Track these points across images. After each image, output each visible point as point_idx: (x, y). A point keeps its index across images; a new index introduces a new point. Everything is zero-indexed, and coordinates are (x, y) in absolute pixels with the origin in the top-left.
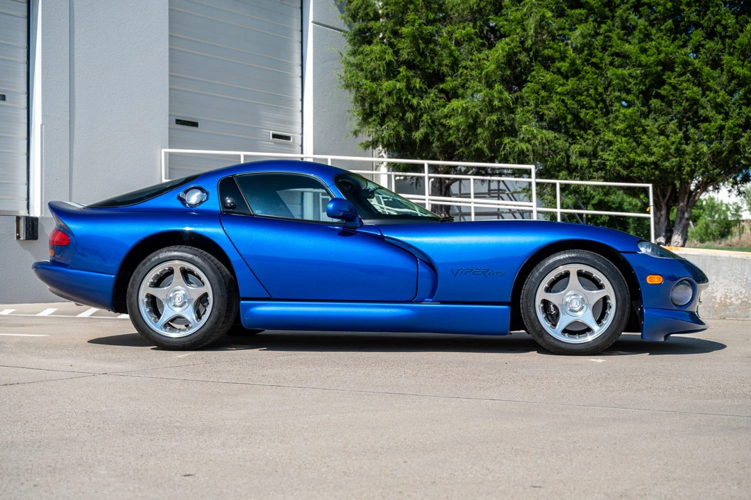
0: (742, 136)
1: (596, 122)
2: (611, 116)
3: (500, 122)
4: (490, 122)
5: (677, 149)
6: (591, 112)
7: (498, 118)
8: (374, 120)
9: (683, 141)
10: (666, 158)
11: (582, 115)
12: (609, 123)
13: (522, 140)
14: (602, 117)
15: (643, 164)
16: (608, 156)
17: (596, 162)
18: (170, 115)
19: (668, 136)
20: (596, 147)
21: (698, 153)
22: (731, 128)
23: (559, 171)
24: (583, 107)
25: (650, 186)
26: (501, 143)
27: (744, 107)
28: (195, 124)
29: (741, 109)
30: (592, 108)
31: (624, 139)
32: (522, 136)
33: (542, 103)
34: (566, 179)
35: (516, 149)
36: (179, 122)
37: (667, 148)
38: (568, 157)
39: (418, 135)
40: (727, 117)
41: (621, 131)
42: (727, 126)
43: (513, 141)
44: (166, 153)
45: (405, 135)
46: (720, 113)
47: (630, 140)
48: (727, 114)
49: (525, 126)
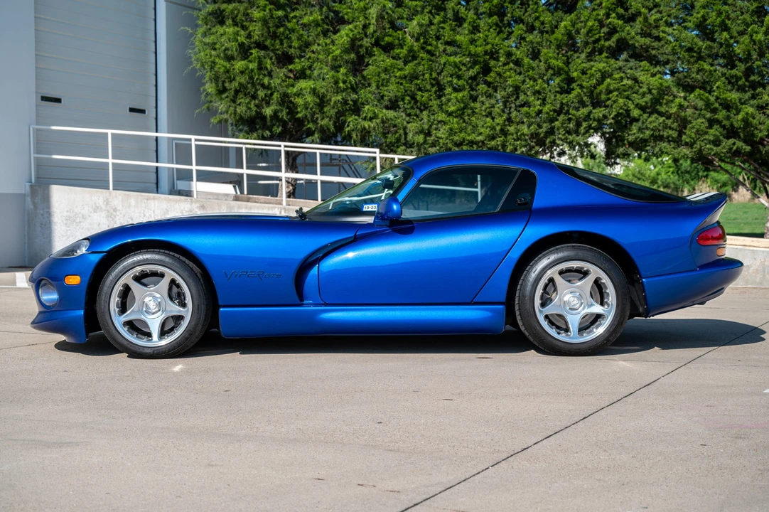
0: (557, 120)
1: (431, 103)
2: (443, 99)
3: (345, 102)
4: (335, 102)
5: (502, 130)
6: (426, 94)
7: (343, 99)
8: (227, 97)
9: (507, 123)
10: (493, 138)
11: (418, 98)
12: (442, 105)
13: (365, 119)
14: (435, 100)
15: (472, 143)
16: (441, 135)
17: (430, 139)
18: (36, 92)
19: (493, 119)
20: (431, 126)
21: (519, 134)
22: (547, 113)
23: (398, 147)
24: (420, 89)
26: (345, 121)
27: (558, 95)
28: (58, 100)
29: (555, 96)
30: (427, 91)
31: (455, 120)
32: (365, 115)
33: (382, 85)
34: (404, 154)
35: (359, 127)
36: (44, 99)
37: (493, 128)
38: (406, 134)
39: (268, 111)
40: (544, 104)
41: (453, 112)
42: (544, 111)
43: (356, 120)
44: (33, 129)
45: (256, 111)
46: (538, 99)
47: (461, 121)
48: (544, 100)
49: (367, 107)
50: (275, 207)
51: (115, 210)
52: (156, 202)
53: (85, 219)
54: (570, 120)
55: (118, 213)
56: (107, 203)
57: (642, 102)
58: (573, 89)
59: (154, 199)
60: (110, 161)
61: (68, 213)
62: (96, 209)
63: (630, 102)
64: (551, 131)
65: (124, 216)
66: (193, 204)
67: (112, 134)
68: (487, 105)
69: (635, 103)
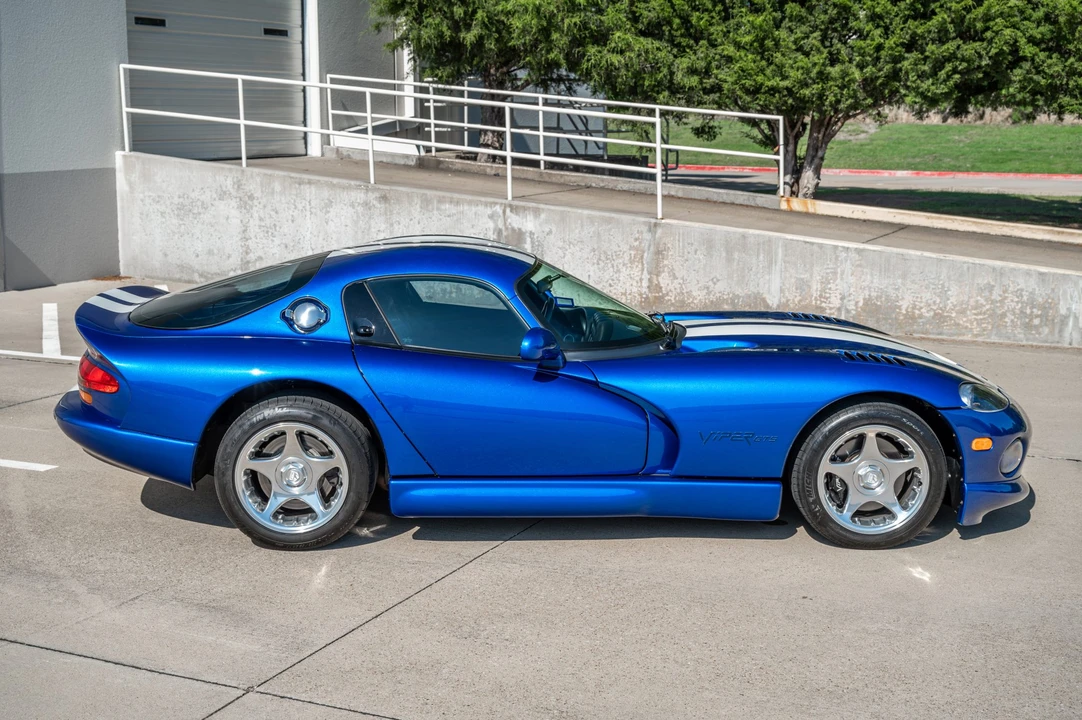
0: (906, 59)
1: (712, 30)
2: (732, 22)
3: (584, 25)
4: (570, 26)
5: (820, 73)
6: (706, 16)
7: (581, 21)
8: (408, 14)
9: (828, 63)
10: (804, 84)
11: (694, 20)
12: (729, 32)
13: (613, 51)
14: (719, 24)
15: (773, 90)
16: (726, 76)
17: (709, 82)
18: (128, 12)
19: (807, 55)
20: (710, 63)
21: (847, 79)
22: (891, 48)
23: (658, 93)
24: (695, 8)
25: (781, 118)
26: (583, 54)
27: (910, 22)
28: (161, 23)
29: (905, 22)
30: (707, 10)
31: (749, 56)
32: (613, 45)
34: (667, 104)
35: (604, 62)
36: (140, 21)
37: (808, 71)
38: (672, 74)
39: (469, 37)
40: (887, 33)
41: (746, 43)
42: (887, 45)
43: (600, 52)
44: (125, 69)
45: (451, 37)
46: (878, 26)
47: (759, 58)
48: (886, 28)
49: (618, 34)
50: (496, 203)
51: (251, 197)
52: (313, 188)
53: (206, 209)
54: (926, 59)
55: (256, 202)
56: (238, 187)
57: (1037, 33)
58: (934, 13)
59: (310, 183)
60: (242, 122)
61: (181, 200)
62: (223, 195)
63: (1020, 34)
64: (895, 75)
65: (265, 207)
66: (370, 194)
67: (244, 81)
68: (799, 35)
69: (1028, 35)
